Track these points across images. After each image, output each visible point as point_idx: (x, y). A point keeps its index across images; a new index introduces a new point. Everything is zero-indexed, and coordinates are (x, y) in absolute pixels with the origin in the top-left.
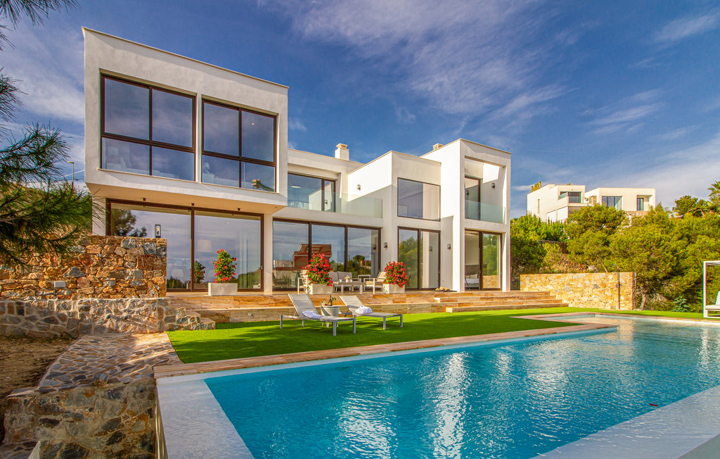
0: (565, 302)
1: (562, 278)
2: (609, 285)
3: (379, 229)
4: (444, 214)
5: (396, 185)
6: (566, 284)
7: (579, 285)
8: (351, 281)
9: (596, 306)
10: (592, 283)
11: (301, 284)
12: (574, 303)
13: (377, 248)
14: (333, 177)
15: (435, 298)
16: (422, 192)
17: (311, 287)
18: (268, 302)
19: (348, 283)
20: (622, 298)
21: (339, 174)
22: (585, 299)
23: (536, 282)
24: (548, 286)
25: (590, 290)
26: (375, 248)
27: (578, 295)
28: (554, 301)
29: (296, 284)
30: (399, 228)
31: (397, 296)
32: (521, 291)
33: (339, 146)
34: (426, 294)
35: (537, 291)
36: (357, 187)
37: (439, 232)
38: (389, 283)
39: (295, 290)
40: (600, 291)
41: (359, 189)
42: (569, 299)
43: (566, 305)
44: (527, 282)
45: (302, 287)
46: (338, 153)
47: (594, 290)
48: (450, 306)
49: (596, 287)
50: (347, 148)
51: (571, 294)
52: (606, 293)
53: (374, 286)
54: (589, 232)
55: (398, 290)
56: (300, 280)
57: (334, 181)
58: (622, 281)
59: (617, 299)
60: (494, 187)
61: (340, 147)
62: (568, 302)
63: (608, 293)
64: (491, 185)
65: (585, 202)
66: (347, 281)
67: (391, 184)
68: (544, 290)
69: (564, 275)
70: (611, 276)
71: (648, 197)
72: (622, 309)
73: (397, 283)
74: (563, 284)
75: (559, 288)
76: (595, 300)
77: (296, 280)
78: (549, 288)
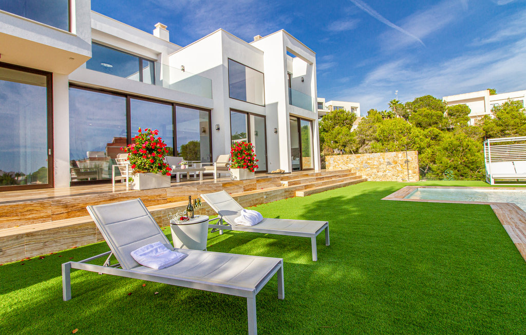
0: (364, 177)
1: (361, 158)
2: (399, 162)
3: (209, 111)
4: (268, 101)
5: (226, 65)
6: (364, 162)
7: (376, 163)
8: (187, 167)
9: (390, 180)
10: (386, 161)
11: (118, 173)
12: (372, 177)
13: (208, 131)
14: (153, 57)
15: (281, 182)
16: (245, 80)
17: (137, 178)
18: (50, 212)
19: (185, 170)
20: (410, 171)
21: (159, 54)
22: (380, 174)
23: (339, 162)
24: (349, 165)
25: (384, 166)
26: (204, 131)
27: (375, 171)
28: (355, 178)
29: (111, 174)
30: (232, 110)
31: (248, 183)
32: (327, 170)
33: (158, 25)
34: (274, 178)
35: (340, 169)
36: (181, 68)
37: (264, 117)
38: (239, 167)
39: (109, 181)
40: (392, 167)
41: (183, 70)
42: (367, 175)
43: (366, 180)
44: (332, 162)
45: (118, 178)
46: (157, 32)
47: (388, 166)
48: (299, 190)
49: (389, 163)
50: (167, 29)
51: (369, 171)
52: (397, 168)
53: (215, 172)
54: (337, 127)
55: (248, 175)
56: (117, 168)
57: (153, 62)
58: (409, 158)
59: (406, 173)
60: (303, 81)
61: (160, 26)
62: (367, 177)
63: (399, 168)
64: (301, 80)
65: (326, 109)
66: (182, 167)
67: (222, 63)
68: (346, 168)
69: (363, 155)
70: (400, 154)
71: (356, 108)
72: (411, 181)
73: (248, 167)
74: (362, 162)
75: (359, 166)
76: (389, 174)
77: (110, 169)
78: (350, 166)
